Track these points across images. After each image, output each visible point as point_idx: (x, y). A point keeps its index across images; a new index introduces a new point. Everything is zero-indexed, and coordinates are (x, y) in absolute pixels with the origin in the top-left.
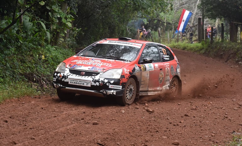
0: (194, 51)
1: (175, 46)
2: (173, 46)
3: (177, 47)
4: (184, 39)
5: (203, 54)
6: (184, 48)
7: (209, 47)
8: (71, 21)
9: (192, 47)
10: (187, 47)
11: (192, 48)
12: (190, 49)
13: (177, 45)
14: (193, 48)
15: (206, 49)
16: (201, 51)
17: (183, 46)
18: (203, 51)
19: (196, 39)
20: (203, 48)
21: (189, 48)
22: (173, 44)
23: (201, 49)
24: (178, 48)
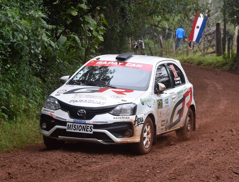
0: (214, 67)
1: (186, 60)
2: (182, 60)
3: (189, 62)
4: (197, 51)
5: (228, 70)
6: (200, 63)
7: (235, 61)
8: (103, 34)
9: (210, 61)
10: (203, 62)
11: (210, 63)
12: (208, 65)
13: (188, 59)
14: (213, 63)
15: (232, 64)
16: (224, 67)
17: (198, 60)
18: (227, 67)
19: (214, 51)
20: (227, 63)
21: (205, 63)
22: (183, 58)
23: (224, 65)
24: (191, 63)
